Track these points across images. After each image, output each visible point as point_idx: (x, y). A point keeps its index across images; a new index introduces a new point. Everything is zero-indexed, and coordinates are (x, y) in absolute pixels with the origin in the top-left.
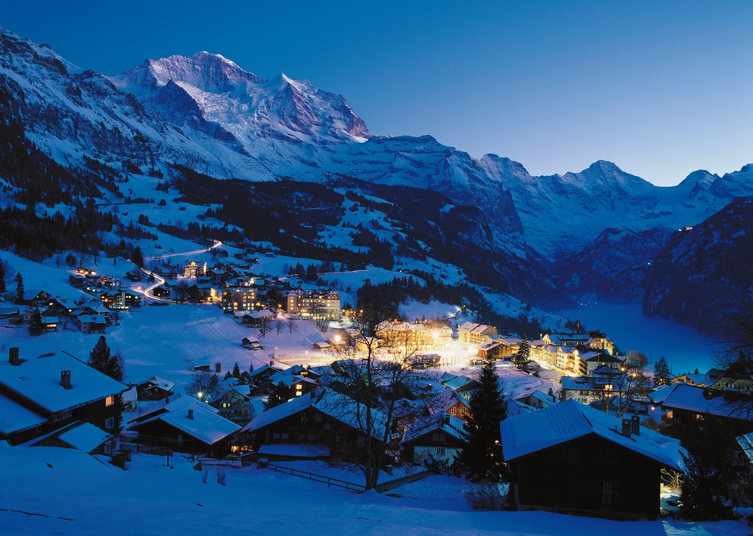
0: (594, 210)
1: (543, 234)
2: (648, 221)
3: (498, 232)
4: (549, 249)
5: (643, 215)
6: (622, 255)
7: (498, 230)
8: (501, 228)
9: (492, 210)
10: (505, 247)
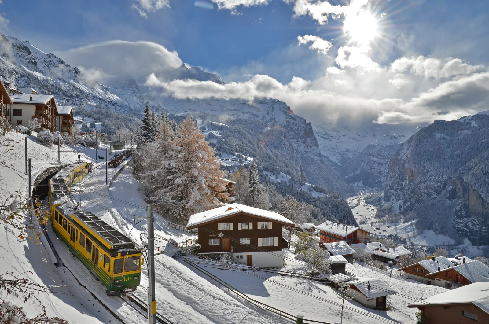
0: (363, 137)
1: (335, 150)
2: (391, 141)
3: (303, 147)
4: (338, 158)
5: (389, 137)
6: (376, 159)
7: (303, 145)
8: (306, 145)
9: (300, 134)
10: (308, 155)
